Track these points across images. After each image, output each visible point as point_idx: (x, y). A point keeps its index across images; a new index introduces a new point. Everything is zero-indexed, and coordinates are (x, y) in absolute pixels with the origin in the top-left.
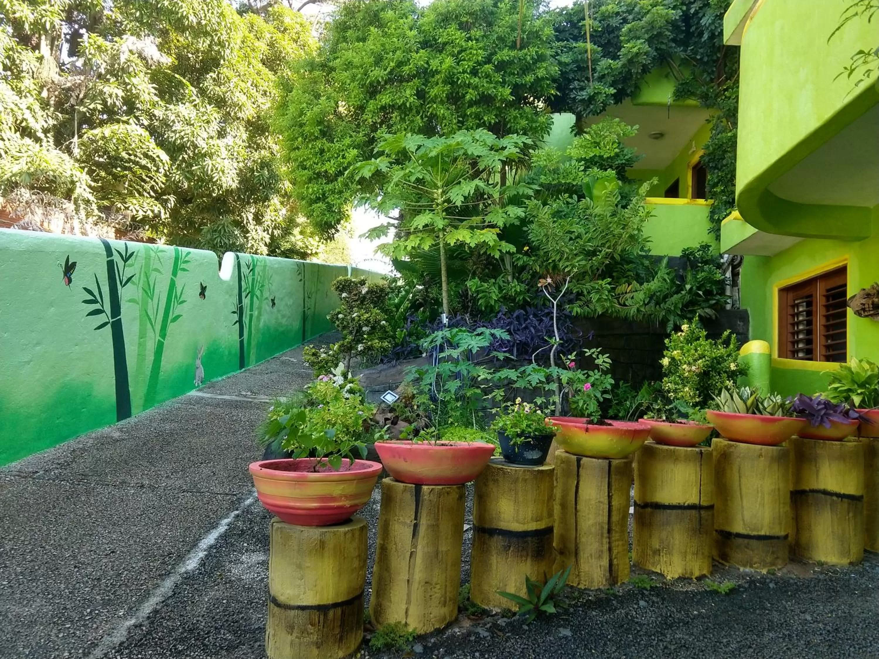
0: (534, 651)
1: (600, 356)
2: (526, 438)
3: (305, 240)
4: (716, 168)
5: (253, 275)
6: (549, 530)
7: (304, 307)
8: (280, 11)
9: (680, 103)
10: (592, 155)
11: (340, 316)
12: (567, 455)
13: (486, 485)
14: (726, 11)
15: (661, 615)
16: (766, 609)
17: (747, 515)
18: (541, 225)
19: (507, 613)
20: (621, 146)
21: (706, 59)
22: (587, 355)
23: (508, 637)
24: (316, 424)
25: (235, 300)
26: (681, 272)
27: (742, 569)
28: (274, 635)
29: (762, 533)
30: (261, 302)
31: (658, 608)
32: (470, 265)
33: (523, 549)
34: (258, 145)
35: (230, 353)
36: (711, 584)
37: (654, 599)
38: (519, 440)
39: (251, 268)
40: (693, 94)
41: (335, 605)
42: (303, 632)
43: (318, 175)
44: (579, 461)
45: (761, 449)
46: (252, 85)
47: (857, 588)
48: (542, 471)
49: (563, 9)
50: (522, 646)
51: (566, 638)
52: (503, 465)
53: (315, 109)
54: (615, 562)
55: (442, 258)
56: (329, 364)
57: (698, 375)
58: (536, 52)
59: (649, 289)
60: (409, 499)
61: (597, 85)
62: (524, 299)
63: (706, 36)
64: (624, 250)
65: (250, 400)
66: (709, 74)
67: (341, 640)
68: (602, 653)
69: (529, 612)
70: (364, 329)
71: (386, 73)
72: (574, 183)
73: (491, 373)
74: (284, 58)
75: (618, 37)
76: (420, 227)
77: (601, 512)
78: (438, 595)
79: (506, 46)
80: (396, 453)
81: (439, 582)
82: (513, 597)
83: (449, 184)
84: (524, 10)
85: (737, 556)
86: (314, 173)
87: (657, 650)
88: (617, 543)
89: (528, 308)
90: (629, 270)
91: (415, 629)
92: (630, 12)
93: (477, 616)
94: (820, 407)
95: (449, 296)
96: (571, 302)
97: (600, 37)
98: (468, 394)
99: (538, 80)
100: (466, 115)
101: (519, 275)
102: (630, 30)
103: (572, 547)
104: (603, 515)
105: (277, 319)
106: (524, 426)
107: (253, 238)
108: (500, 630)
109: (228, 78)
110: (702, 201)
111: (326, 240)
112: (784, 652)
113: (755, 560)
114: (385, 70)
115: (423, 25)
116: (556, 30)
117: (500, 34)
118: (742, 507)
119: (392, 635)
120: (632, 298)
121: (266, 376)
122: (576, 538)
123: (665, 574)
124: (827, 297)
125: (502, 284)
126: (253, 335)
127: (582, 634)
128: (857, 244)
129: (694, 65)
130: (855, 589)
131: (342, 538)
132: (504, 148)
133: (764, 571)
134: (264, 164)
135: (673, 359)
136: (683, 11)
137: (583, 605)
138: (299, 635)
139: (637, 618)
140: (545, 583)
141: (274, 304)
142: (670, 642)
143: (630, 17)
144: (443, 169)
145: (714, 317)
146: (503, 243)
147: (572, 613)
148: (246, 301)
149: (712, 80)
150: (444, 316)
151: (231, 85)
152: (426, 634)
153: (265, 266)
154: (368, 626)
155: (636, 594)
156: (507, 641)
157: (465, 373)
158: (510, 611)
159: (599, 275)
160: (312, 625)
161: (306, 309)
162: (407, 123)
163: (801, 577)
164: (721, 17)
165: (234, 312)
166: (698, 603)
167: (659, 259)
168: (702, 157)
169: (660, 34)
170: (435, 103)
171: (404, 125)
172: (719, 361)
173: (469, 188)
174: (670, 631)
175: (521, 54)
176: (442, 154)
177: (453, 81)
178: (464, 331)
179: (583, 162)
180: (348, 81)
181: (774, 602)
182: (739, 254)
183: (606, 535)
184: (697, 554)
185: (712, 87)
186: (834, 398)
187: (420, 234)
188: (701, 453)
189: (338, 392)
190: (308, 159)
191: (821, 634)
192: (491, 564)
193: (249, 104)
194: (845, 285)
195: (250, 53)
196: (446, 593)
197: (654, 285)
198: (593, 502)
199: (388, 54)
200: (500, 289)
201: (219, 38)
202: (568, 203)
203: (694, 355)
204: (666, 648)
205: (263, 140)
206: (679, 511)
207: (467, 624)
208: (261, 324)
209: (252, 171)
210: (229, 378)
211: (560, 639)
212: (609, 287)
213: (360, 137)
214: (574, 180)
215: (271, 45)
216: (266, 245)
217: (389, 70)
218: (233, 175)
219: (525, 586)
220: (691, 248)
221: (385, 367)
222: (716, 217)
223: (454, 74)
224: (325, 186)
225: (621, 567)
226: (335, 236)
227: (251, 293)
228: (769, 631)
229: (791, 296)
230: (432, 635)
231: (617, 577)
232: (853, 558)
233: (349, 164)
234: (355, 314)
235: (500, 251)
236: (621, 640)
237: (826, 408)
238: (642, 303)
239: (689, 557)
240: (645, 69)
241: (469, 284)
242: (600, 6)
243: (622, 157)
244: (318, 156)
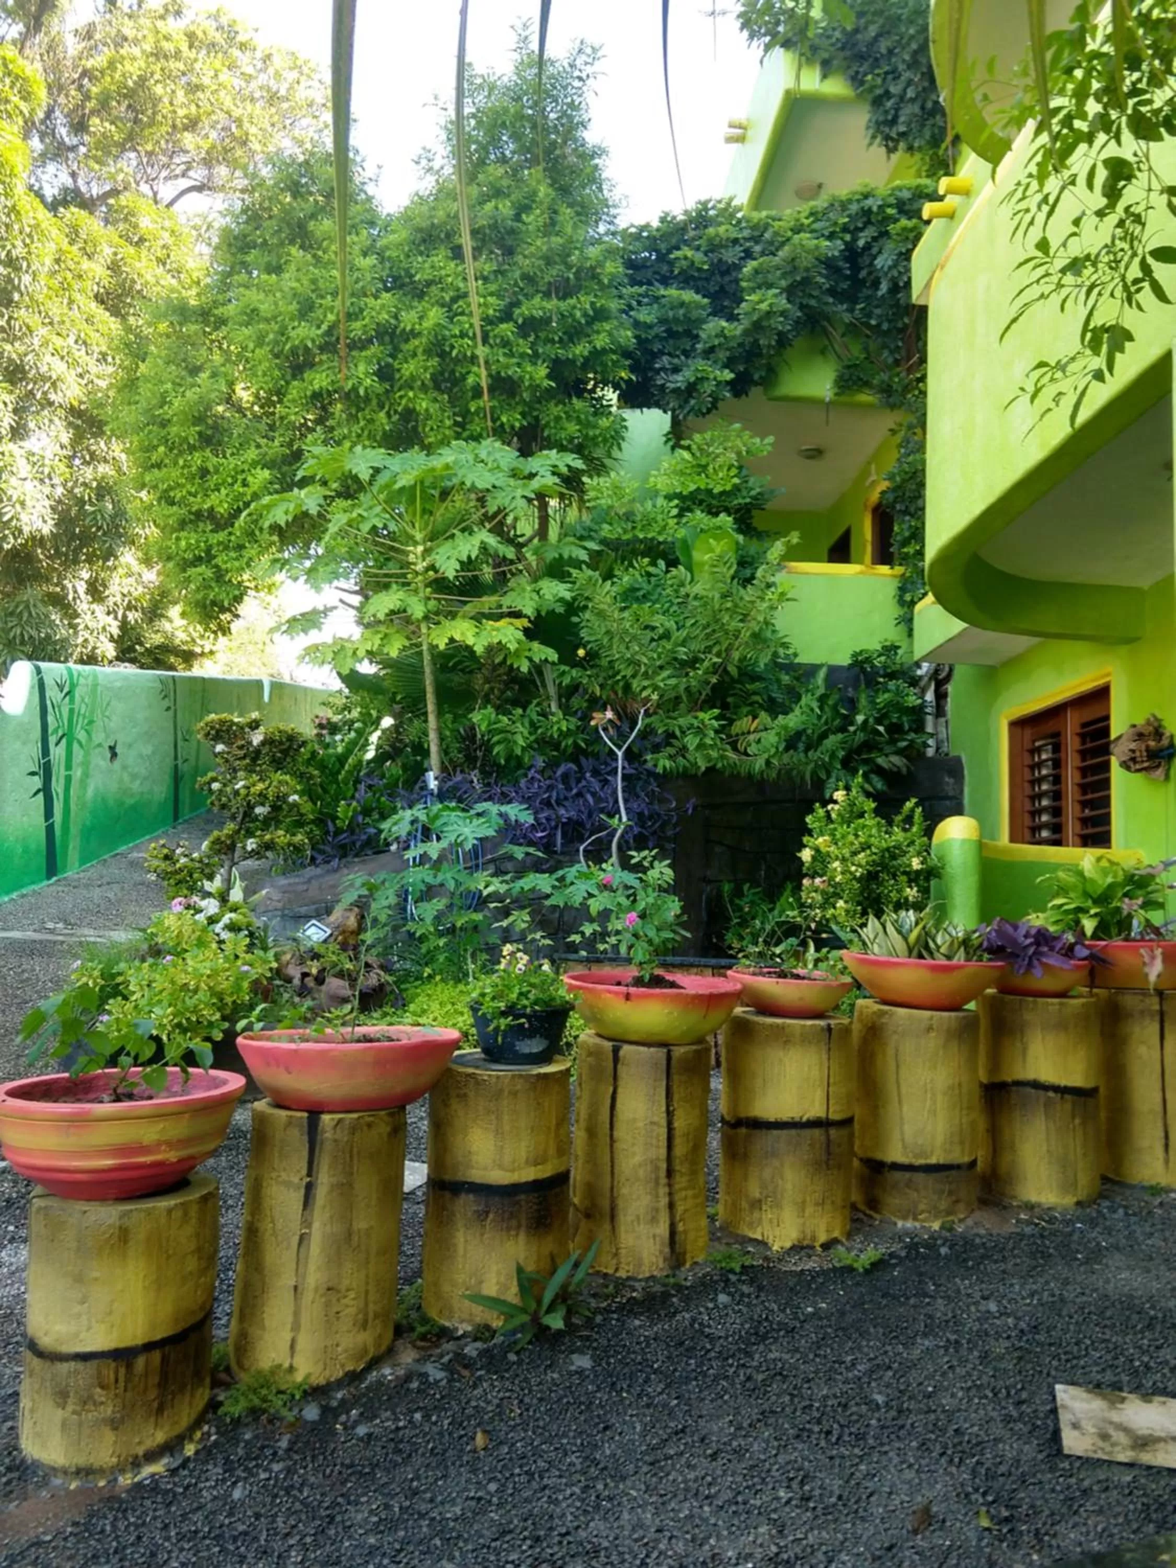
0: (521, 1401)
1: (656, 863)
2: (517, 1017)
3: (191, 629)
4: (906, 512)
5: (72, 701)
6: (561, 1179)
7: (176, 758)
8: (131, 205)
9: (843, 399)
10: (692, 487)
11: (216, 786)
12: (598, 1040)
13: (446, 1105)
14: (915, 246)
15: (751, 1319)
16: (926, 1295)
17: (908, 1130)
18: (601, 614)
19: (483, 1332)
20: (744, 472)
21: (885, 326)
22: (633, 861)
23: (480, 1378)
24: (161, 992)
25: (35, 750)
26: (851, 692)
27: (900, 1224)
28: (32, 1411)
29: (933, 1160)
30: (87, 754)
31: (749, 1305)
32: (478, 682)
33: (512, 1216)
34: (92, 454)
35: (26, 850)
36: (843, 1256)
37: (746, 1289)
38: (504, 1022)
39: (66, 690)
40: (867, 384)
41: (149, 1347)
42: (86, 1401)
43: (198, 515)
44: (616, 1050)
45: (931, 1018)
46: (76, 342)
47: (1081, 1248)
48: (546, 1076)
49: (643, 228)
50: (501, 1395)
51: (580, 1372)
52: (477, 1067)
53: (188, 394)
54: (680, 1227)
55: (428, 670)
56: (196, 876)
57: (859, 880)
58: (592, 304)
59: (785, 728)
60: (297, 1139)
61: (701, 364)
62: (575, 744)
63: (884, 287)
64: (743, 659)
65: (61, 938)
66: (891, 352)
67: (160, 1410)
68: (639, 1396)
69: (522, 1328)
70: (259, 810)
71: (319, 332)
72: (661, 539)
73: (507, 882)
74: (139, 292)
75: (737, 281)
76: (381, 616)
77: (654, 1142)
78: (352, 1311)
79: (538, 291)
80: (272, 1058)
81: (354, 1285)
82: (494, 1302)
83: (436, 536)
84: (569, 230)
85: (893, 1201)
86: (190, 512)
87: (733, 1384)
88: (684, 1193)
89: (583, 760)
90: (755, 693)
91: (308, 1376)
92: (756, 240)
93: (429, 1340)
94: (1029, 941)
95: (442, 739)
96: (656, 749)
97: (707, 279)
98: (459, 924)
99: (597, 354)
100: (468, 411)
101: (568, 700)
102: (756, 272)
103: (605, 1204)
104: (658, 1147)
105: (121, 781)
106: (514, 996)
107: (87, 627)
108: (466, 1367)
109: (28, 327)
110: (884, 569)
111: (215, 632)
112: (944, 1374)
113: (922, 1207)
114: (319, 327)
115: (387, 248)
116: (630, 264)
117: (526, 270)
118: (902, 1118)
119: (264, 1392)
120: (759, 741)
121: (98, 890)
122: (612, 1188)
123: (770, 1241)
124: (1083, 737)
125: (535, 717)
126: (72, 814)
127: (609, 1364)
128: (1123, 650)
129: (868, 336)
130: (1078, 1251)
131: (163, 1221)
132: (532, 476)
133: (936, 1226)
134: (103, 490)
135: (817, 850)
136: (846, 243)
137: (621, 1308)
138: (78, 1408)
139: (709, 1326)
140: (553, 1272)
141: (114, 755)
142: (757, 1369)
143: (758, 248)
144: (424, 511)
145: (904, 770)
146: (536, 645)
147: (599, 1326)
148: (57, 753)
149: (897, 363)
150: (431, 775)
151: (36, 341)
152: (329, 1384)
153: (95, 685)
154: (223, 1376)
155: (716, 1282)
156: (475, 1386)
157: (451, 885)
158: (487, 1327)
159: (704, 702)
160: (102, 1387)
161: (180, 762)
162: (362, 423)
163: (994, 1232)
164: (907, 256)
165: (33, 774)
166: (818, 1292)
167: (813, 670)
168: (883, 493)
169: (806, 281)
170: (412, 388)
171: (356, 429)
172: (893, 853)
173: (468, 547)
174: (762, 1347)
175: (564, 305)
176: (422, 482)
177: (444, 351)
178: (453, 810)
179: (676, 502)
180: (251, 346)
181: (943, 1281)
182: (946, 661)
183: (663, 1180)
184: (823, 1203)
185: (898, 375)
186: (1056, 922)
187: (383, 628)
188: (829, 1029)
189: (204, 930)
190: (178, 485)
191: (1009, 1337)
192: (455, 1245)
193: (71, 377)
194: (1107, 718)
195: (73, 282)
196: (366, 1304)
197: (793, 720)
198: (641, 1124)
199: (322, 297)
200: (534, 726)
201: (9, 252)
202: (649, 575)
203: (852, 844)
204: (749, 1378)
205: (102, 444)
206: (793, 1132)
207: (408, 1357)
208: (90, 792)
209: (81, 502)
210: (23, 896)
211: (570, 1374)
212: (715, 724)
213: (276, 448)
214: (660, 533)
215: (114, 267)
216: (112, 639)
217: (324, 327)
218: (44, 511)
219: (515, 1283)
220: (866, 651)
221: (319, 871)
222: (908, 597)
223: (444, 339)
224: (210, 536)
225: (691, 1236)
226: (232, 626)
227: (68, 736)
228: (925, 1335)
229: (1028, 733)
230: (339, 1384)
231: (685, 1253)
232: (1082, 1193)
233: (256, 496)
234: (241, 783)
235: (530, 659)
236: (675, 1370)
237: (1037, 943)
238: (773, 751)
239: (809, 1210)
240: (783, 341)
241: (476, 717)
242: (706, 227)
243: (744, 493)
244: (198, 481)
